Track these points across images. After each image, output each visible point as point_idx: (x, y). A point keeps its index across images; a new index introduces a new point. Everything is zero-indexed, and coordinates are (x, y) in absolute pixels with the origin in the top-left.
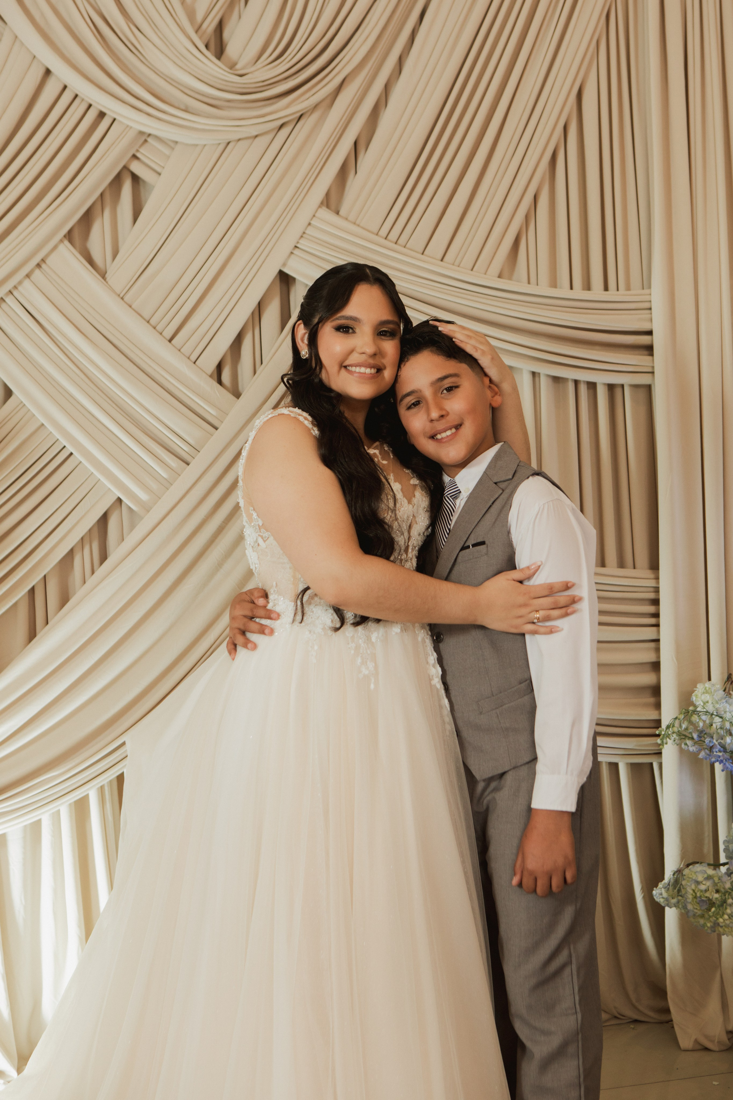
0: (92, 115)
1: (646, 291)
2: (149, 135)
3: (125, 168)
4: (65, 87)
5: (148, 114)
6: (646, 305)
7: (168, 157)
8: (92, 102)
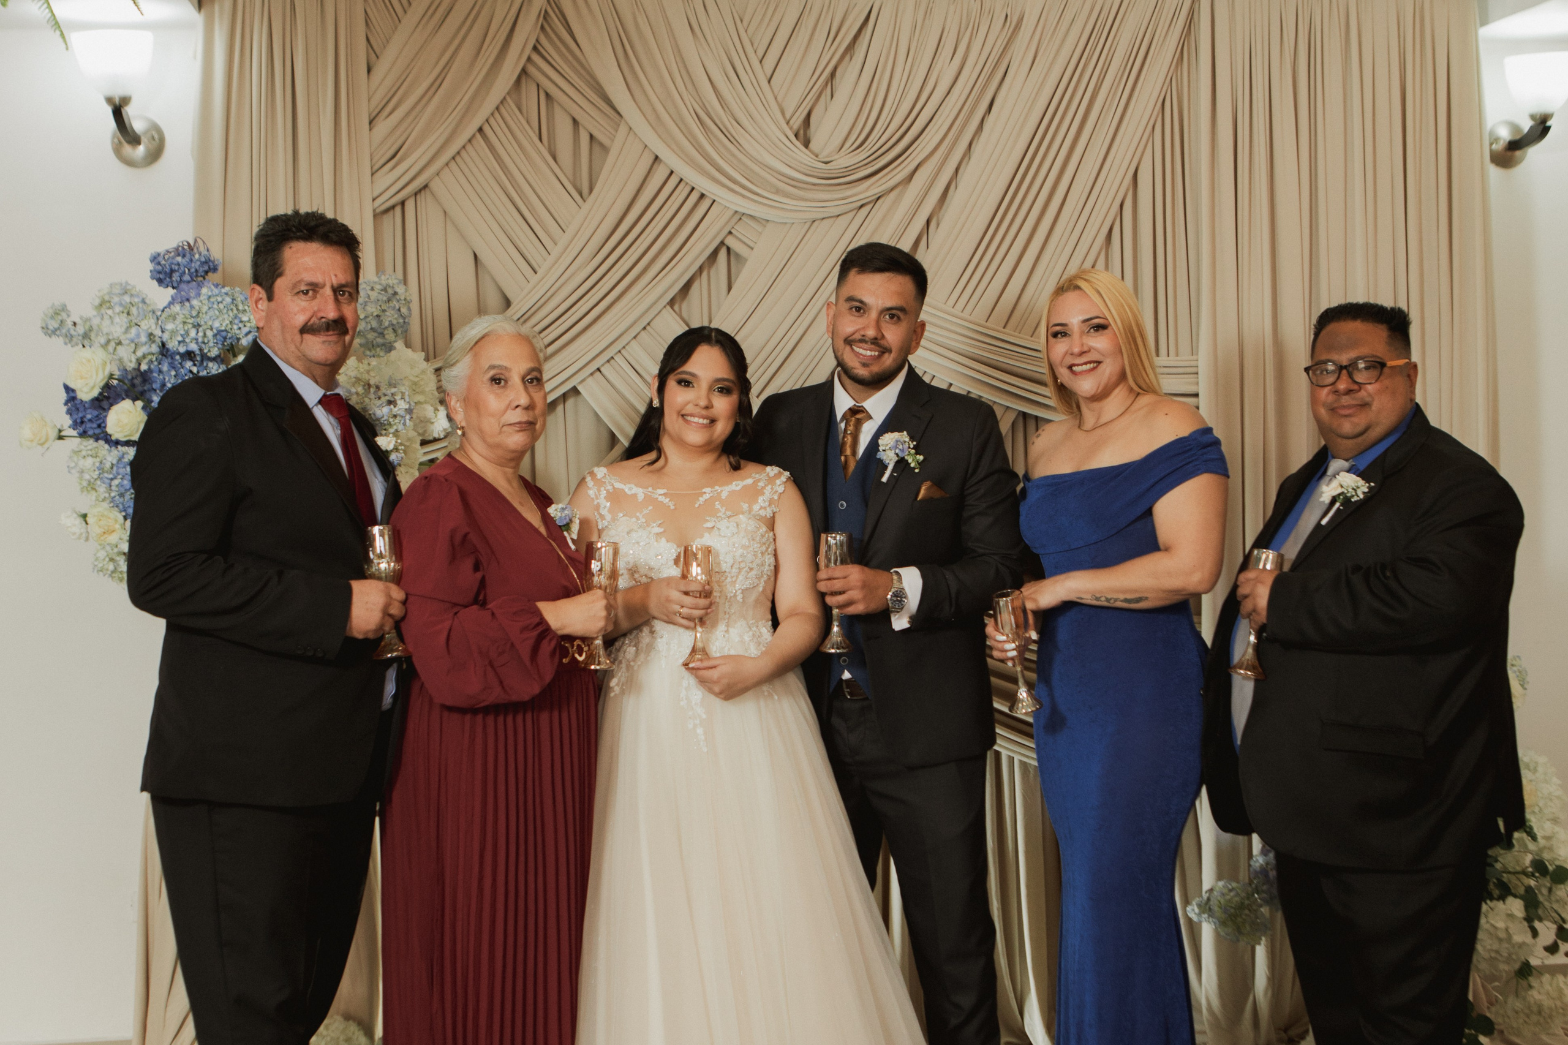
0: (694, 196)
1: (1194, 357)
2: (744, 214)
3: (722, 243)
4: (672, 172)
5: (743, 196)
6: (1193, 370)
7: (761, 233)
8: (694, 186)
